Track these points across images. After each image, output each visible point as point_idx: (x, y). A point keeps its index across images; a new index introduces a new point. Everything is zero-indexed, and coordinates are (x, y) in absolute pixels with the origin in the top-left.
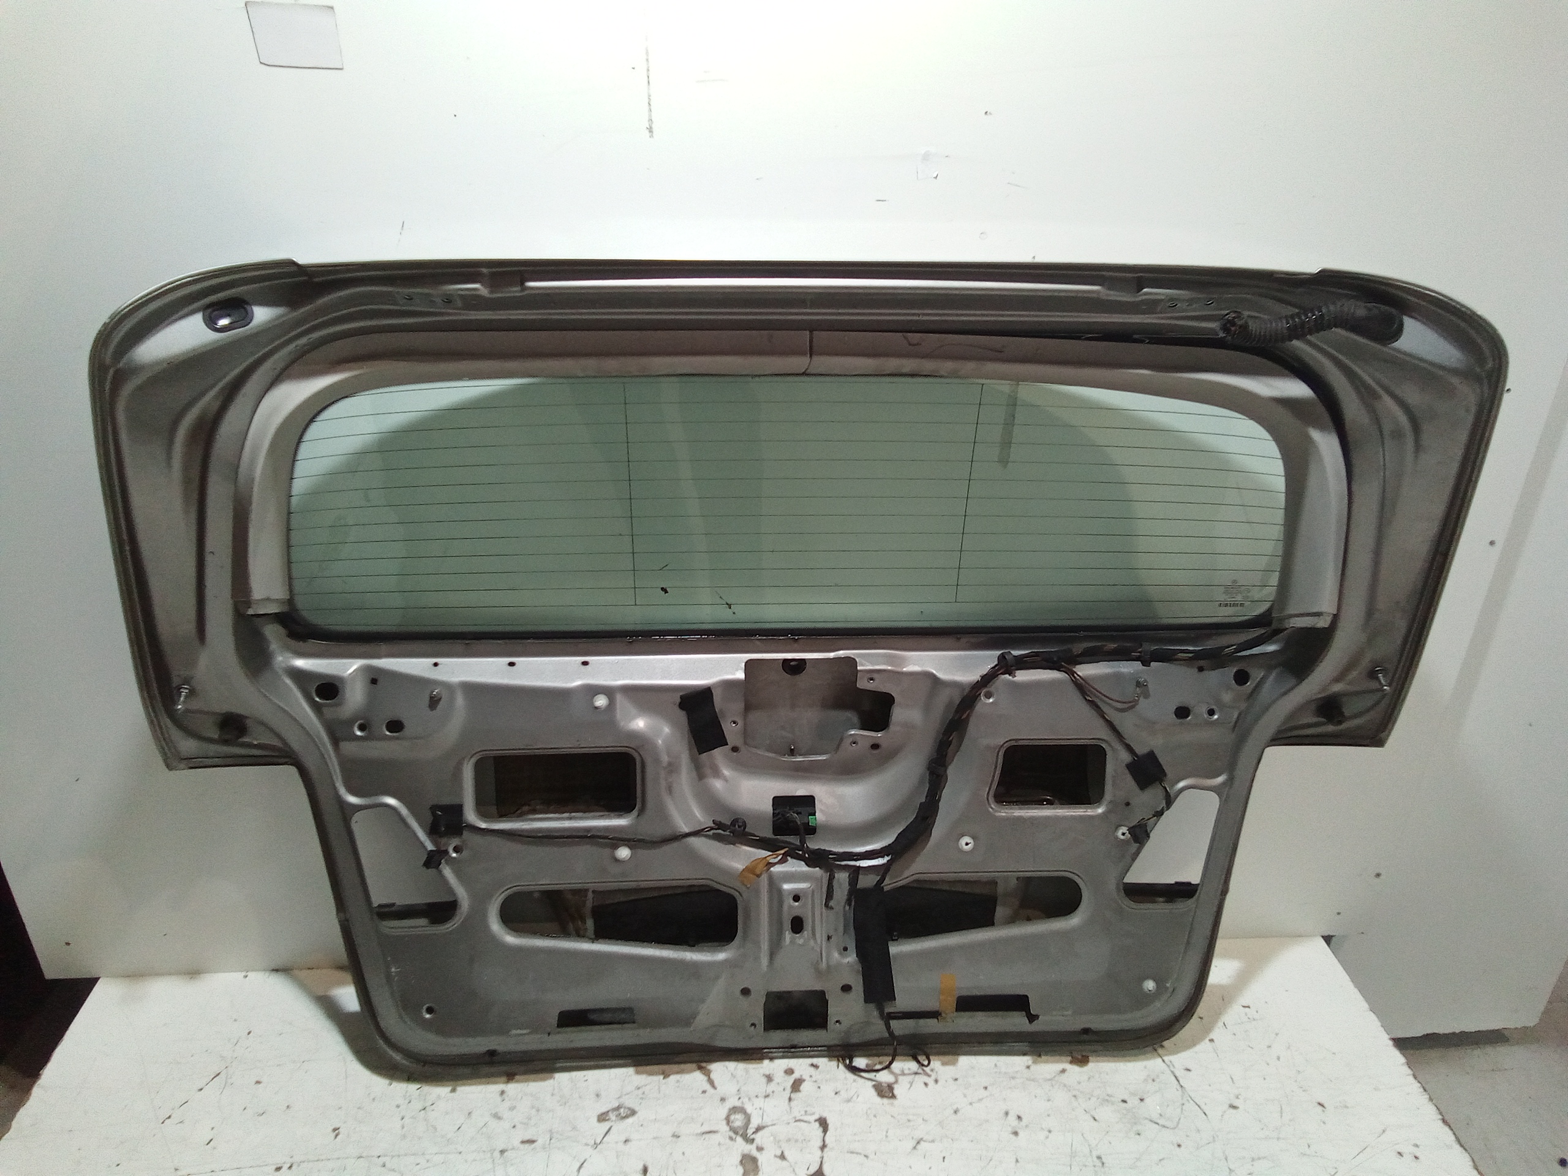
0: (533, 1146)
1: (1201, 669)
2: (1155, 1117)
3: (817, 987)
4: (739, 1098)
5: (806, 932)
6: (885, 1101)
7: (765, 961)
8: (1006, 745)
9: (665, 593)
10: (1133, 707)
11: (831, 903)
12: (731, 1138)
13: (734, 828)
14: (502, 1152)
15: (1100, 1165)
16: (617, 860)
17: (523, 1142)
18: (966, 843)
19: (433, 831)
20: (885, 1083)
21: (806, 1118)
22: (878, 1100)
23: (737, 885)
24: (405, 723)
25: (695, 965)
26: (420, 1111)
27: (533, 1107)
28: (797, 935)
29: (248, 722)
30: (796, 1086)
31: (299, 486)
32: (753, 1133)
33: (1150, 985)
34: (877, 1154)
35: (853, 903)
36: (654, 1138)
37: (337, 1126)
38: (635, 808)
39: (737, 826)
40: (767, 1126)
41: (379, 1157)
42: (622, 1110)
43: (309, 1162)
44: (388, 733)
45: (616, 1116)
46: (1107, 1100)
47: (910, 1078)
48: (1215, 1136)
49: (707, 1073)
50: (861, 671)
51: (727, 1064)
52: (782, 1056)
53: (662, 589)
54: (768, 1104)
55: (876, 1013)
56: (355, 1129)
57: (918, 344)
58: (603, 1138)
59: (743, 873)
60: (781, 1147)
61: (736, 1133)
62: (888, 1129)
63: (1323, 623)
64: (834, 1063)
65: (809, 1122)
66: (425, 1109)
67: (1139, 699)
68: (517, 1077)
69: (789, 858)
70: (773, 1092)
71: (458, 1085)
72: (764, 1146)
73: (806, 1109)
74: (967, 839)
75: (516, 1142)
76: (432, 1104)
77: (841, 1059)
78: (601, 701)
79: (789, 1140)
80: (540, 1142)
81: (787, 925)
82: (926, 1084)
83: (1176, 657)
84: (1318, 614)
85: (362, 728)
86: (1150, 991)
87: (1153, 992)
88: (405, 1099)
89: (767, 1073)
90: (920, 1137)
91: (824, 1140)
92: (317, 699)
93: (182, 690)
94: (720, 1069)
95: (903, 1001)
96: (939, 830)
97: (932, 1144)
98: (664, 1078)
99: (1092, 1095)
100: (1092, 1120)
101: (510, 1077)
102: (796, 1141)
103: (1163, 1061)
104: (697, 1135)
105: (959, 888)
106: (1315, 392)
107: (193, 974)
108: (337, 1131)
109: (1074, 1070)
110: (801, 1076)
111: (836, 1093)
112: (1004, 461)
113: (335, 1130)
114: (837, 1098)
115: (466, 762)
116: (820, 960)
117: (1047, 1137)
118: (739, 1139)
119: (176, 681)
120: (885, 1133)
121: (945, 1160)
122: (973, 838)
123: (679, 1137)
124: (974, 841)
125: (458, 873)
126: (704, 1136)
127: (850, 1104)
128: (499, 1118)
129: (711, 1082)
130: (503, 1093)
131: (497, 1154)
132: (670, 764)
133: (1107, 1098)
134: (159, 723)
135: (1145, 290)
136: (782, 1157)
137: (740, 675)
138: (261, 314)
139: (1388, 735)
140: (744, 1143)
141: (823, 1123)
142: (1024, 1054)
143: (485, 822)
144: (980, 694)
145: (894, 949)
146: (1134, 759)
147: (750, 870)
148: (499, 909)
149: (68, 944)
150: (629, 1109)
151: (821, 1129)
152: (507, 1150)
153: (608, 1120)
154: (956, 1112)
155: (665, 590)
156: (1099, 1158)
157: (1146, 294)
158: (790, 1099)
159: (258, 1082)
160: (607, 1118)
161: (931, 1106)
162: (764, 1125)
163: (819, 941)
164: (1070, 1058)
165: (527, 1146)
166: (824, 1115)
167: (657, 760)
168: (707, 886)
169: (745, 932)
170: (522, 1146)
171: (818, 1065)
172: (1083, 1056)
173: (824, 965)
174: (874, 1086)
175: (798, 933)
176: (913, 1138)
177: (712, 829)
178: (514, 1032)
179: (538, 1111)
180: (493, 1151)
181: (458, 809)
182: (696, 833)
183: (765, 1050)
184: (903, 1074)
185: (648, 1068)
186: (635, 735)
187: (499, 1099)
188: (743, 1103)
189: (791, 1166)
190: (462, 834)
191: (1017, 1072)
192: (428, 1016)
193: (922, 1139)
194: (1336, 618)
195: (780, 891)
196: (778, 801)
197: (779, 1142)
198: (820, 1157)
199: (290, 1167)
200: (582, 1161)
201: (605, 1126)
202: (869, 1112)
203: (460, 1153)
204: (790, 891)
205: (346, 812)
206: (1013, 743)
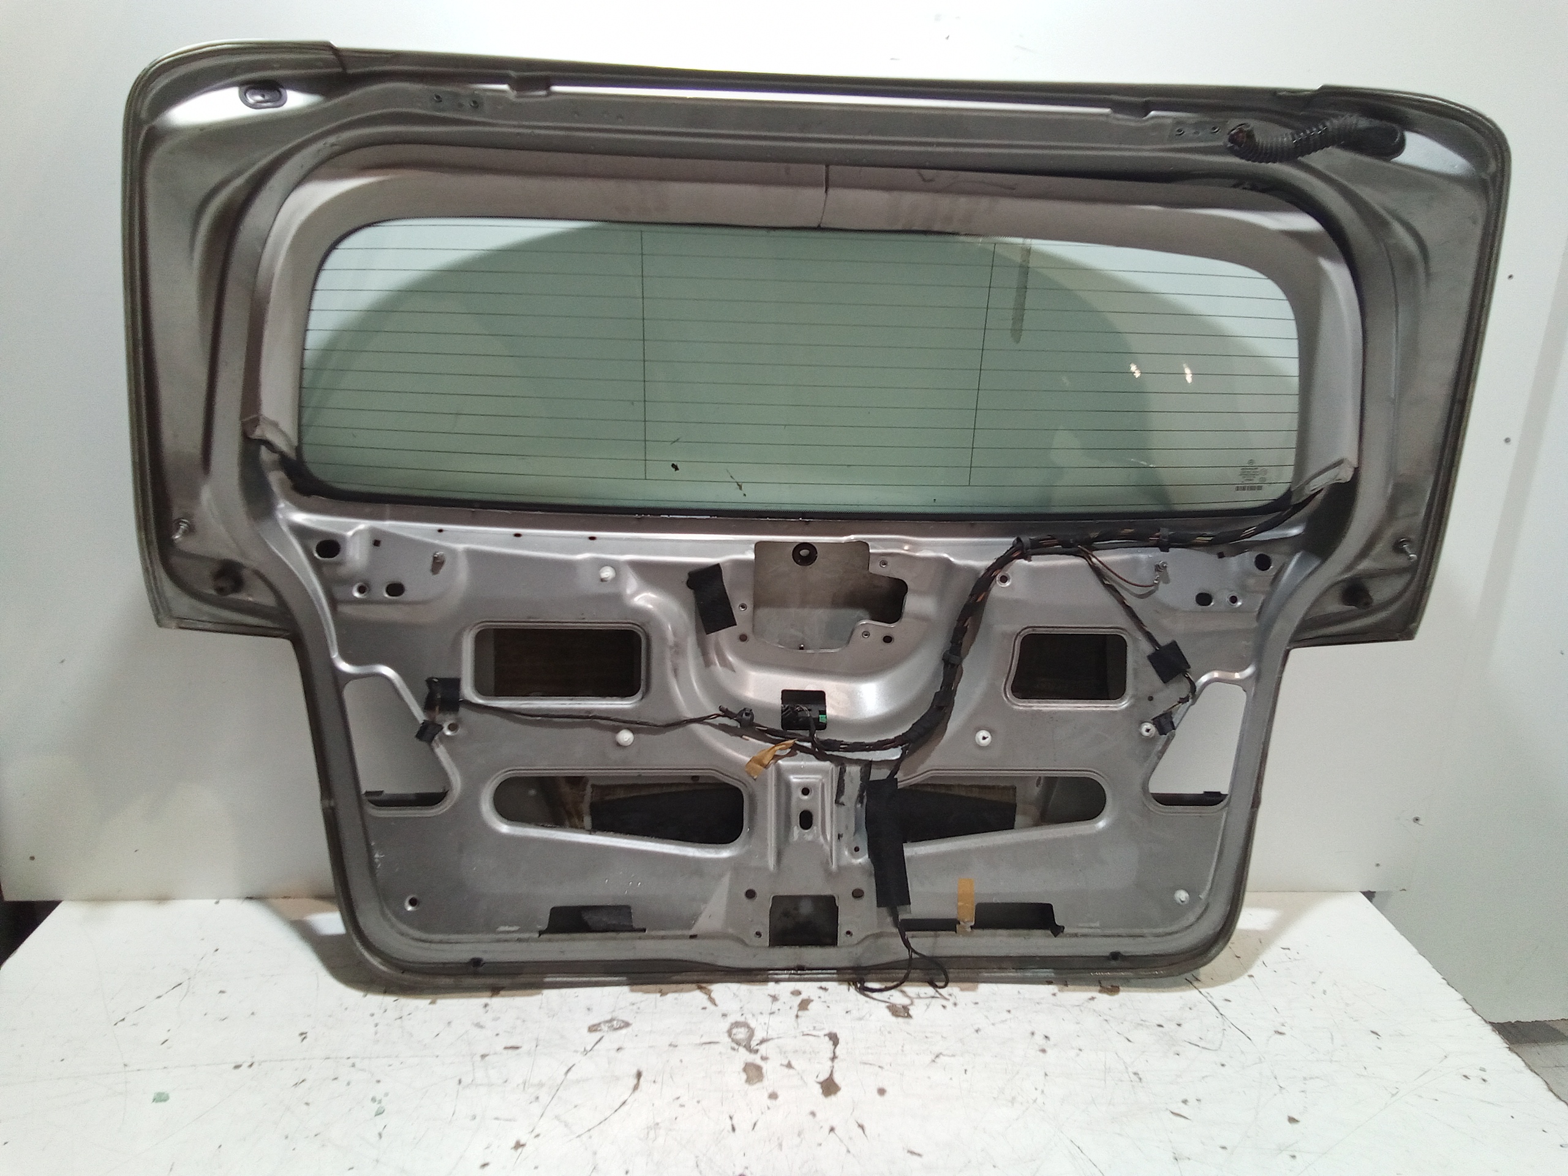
0: (518, 1051)
1: (1221, 556)
2: (1195, 1040)
3: (827, 892)
4: (742, 1015)
5: (815, 828)
6: (900, 1020)
7: (771, 861)
8: (1023, 632)
9: (676, 470)
10: (1151, 593)
11: (843, 799)
12: (733, 1049)
13: (740, 717)
14: (483, 1056)
15: (1138, 1080)
16: (618, 745)
17: (506, 1048)
18: (983, 737)
19: (428, 705)
20: (900, 1005)
21: (814, 1033)
22: (894, 1019)
23: (745, 777)
24: (407, 586)
25: (697, 861)
26: (396, 1019)
27: (518, 1018)
28: (807, 831)
29: (246, 573)
30: (804, 1005)
31: (314, 340)
32: (757, 1045)
33: (1182, 895)
34: (892, 1065)
35: (865, 801)
36: (651, 1047)
37: (305, 1031)
38: (639, 689)
39: (744, 715)
40: (772, 1039)
41: (349, 1058)
42: (615, 1022)
43: (271, 1061)
44: (386, 595)
45: (609, 1027)
46: (1141, 1024)
47: (928, 1001)
48: (1261, 1057)
49: (708, 993)
50: (874, 554)
51: (729, 985)
52: (789, 978)
53: (673, 465)
54: (774, 1021)
55: (889, 920)
56: (323, 1034)
57: (931, 180)
58: (594, 1046)
59: (750, 763)
60: (787, 1057)
61: (738, 1043)
62: (904, 1044)
63: (1346, 475)
64: (844, 987)
65: (818, 1036)
66: (401, 1018)
67: (1159, 583)
68: (502, 993)
69: (798, 752)
70: (779, 1010)
71: (437, 999)
72: (768, 1056)
73: (815, 1025)
74: (983, 733)
75: (499, 1048)
76: (409, 1014)
77: (852, 983)
78: (607, 573)
79: (796, 1051)
80: (525, 1048)
81: (796, 819)
82: (944, 1007)
83: (1195, 541)
84: (1339, 463)
85: (361, 590)
86: (1182, 902)
87: (1185, 903)
88: (380, 1009)
89: (773, 993)
90: (940, 1051)
91: (834, 1053)
92: (316, 555)
93: (180, 524)
94: (722, 990)
95: (919, 906)
96: (954, 724)
97: (952, 1058)
98: (661, 996)
99: (1125, 1020)
100: (1126, 1041)
101: (495, 990)
102: (804, 1052)
103: (1200, 992)
104: (696, 1044)
105: (975, 794)
106: (1323, 226)
107: (160, 899)
108: (304, 1036)
109: (1104, 998)
110: (809, 997)
111: (847, 1012)
112: (1017, 332)
113: (302, 1034)
114: (848, 1016)
115: (467, 631)
116: (830, 860)
117: (1078, 1055)
118: (742, 1050)
119: (176, 514)
120: (900, 1047)
121: (967, 1073)
122: (990, 731)
123: (676, 1046)
124: (991, 735)
125: (452, 753)
126: (704, 1046)
127: (862, 1022)
128: (482, 1027)
129: (712, 1001)
130: (486, 1005)
131: (478, 1058)
132: (676, 645)
133: (1142, 1022)
134: (154, 572)
135: (1153, 113)
136: (789, 1066)
137: (751, 556)
138: (296, 100)
139: (1417, 627)
140: (747, 1053)
141: (834, 1039)
142: (1050, 983)
143: (482, 699)
144: (995, 576)
145: (910, 851)
146: (1156, 649)
147: (758, 761)
148: (492, 796)
149: (32, 858)
150: (623, 1021)
151: (831, 1043)
152: (488, 1055)
153: (600, 1030)
154: (977, 1031)
155: (675, 467)
156: (1135, 1074)
157: (1153, 118)
158: (797, 1016)
159: (222, 992)
160: (599, 1029)
161: (950, 1025)
162: (769, 1037)
163: (829, 838)
164: (1099, 988)
165: (510, 1051)
166: (834, 1030)
167: (663, 639)
168: (713, 778)
169: (751, 827)
170: (506, 1052)
171: (827, 988)
172: (1112, 986)
173: (834, 867)
174: (888, 1007)
175: (807, 829)
176: (931, 1052)
177: (719, 715)
178: (502, 928)
179: (524, 1021)
180: (473, 1055)
181: (456, 683)
182: (700, 720)
183: (771, 972)
184: (919, 997)
185: (644, 987)
186: (639, 611)
187: (483, 1010)
188: (746, 1018)
189: (799, 1074)
190: (458, 710)
191: (1043, 999)
192: (410, 908)
193: (941, 1054)
194: (1357, 471)
195: (788, 785)
196: (787, 695)
197: (785, 1053)
198: (831, 1067)
199: (251, 1066)
200: (571, 1065)
201: (596, 1036)
202: (882, 1029)
203: (437, 1056)
204: (799, 784)
205: (339, 680)
206: (1030, 631)
